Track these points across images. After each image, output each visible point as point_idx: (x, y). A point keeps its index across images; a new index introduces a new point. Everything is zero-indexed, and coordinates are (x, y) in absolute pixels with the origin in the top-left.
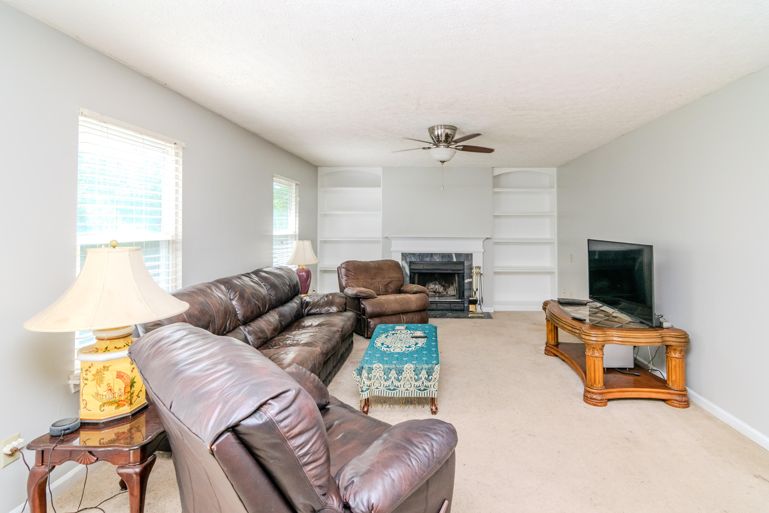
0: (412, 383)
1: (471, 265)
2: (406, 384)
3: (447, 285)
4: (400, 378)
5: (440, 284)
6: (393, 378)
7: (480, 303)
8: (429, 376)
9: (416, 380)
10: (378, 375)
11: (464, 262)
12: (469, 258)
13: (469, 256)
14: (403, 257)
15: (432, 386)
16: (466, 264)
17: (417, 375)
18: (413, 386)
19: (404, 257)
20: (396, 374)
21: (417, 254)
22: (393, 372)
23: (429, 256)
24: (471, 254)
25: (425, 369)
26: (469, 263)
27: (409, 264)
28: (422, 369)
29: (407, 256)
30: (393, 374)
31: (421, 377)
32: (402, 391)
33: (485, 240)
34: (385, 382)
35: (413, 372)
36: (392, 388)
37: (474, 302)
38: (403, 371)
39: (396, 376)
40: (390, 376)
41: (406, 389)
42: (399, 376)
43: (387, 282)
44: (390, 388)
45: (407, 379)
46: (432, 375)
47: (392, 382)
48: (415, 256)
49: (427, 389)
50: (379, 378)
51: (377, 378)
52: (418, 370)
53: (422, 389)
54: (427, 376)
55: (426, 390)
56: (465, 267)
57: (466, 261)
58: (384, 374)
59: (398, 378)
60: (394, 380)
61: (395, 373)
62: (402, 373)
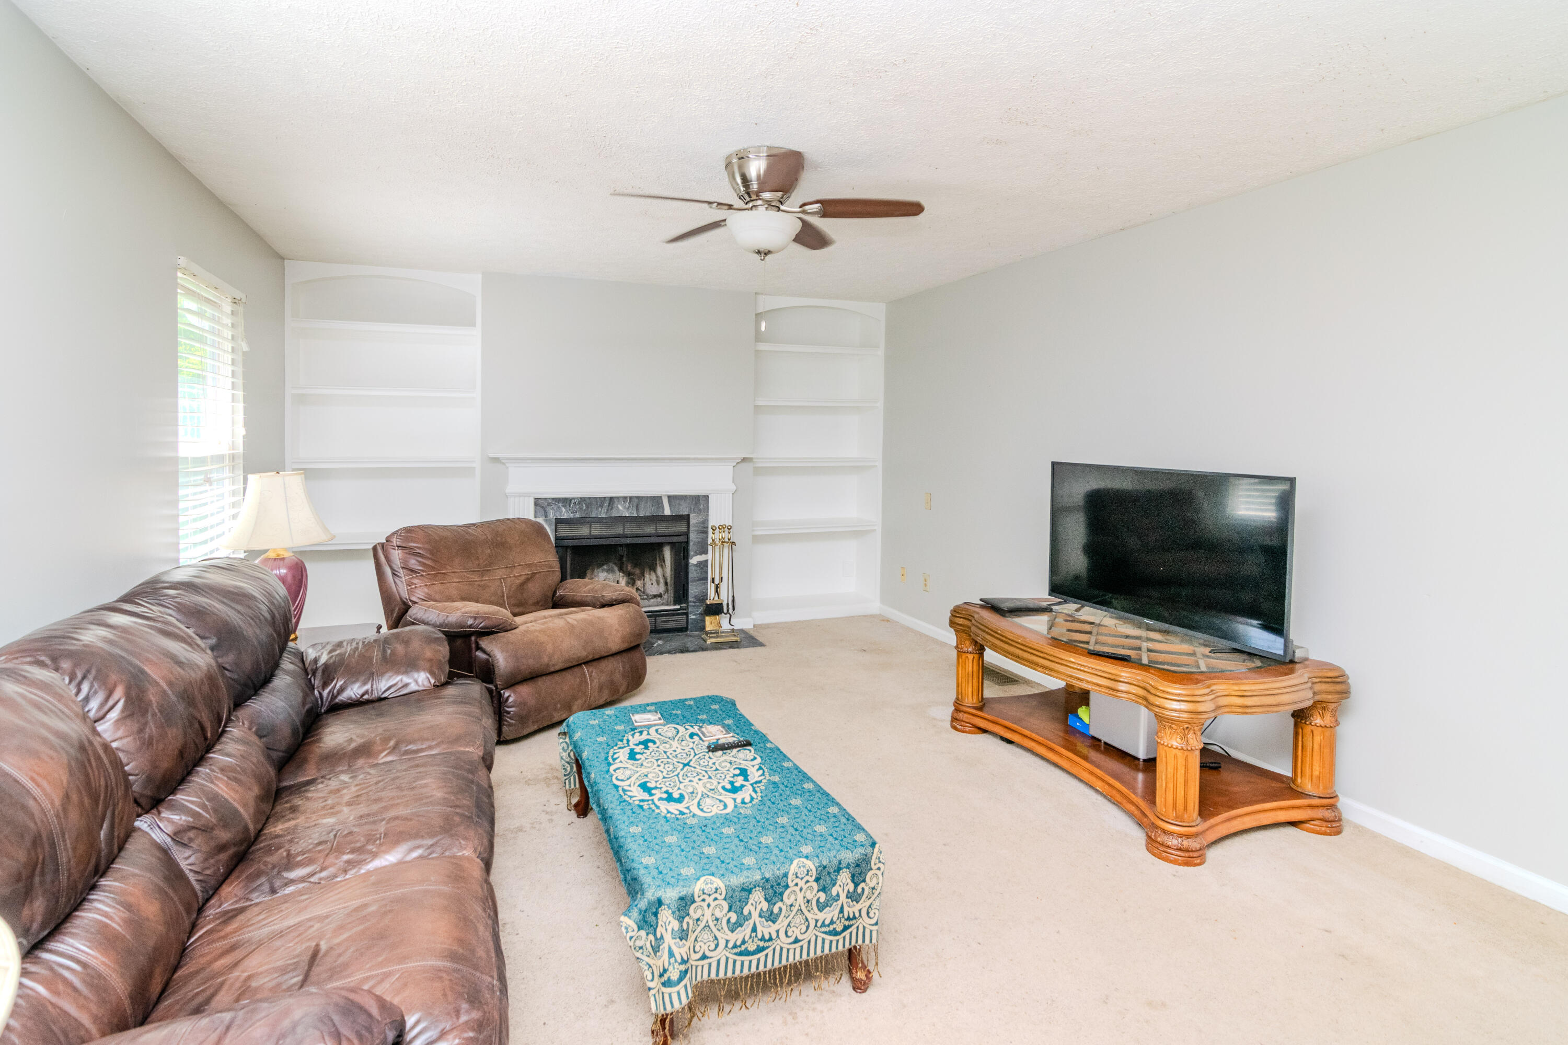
0: (809, 916)
2: (792, 925)
4: (776, 910)
6: (755, 915)
7: (728, 610)
8: (856, 885)
9: (821, 907)
10: (708, 916)
15: (864, 913)
17: (823, 889)
18: (812, 924)
20: (766, 899)
22: (757, 896)
25: (848, 866)
28: (838, 870)
30: (757, 901)
31: (838, 895)
32: (781, 949)
34: (732, 931)
35: (815, 885)
36: (752, 947)
37: (716, 610)
38: (787, 887)
39: (765, 906)
40: (746, 912)
41: (792, 939)
42: (775, 904)
43: (523, 579)
44: (746, 949)
45: (795, 909)
46: (864, 881)
47: (754, 929)
49: (852, 926)
50: (711, 924)
51: (707, 926)
52: (829, 873)
53: (839, 929)
54: (851, 887)
55: (847, 928)
58: (730, 910)
59: (772, 912)
60: (758, 920)
61: (762, 899)
62: (782, 894)
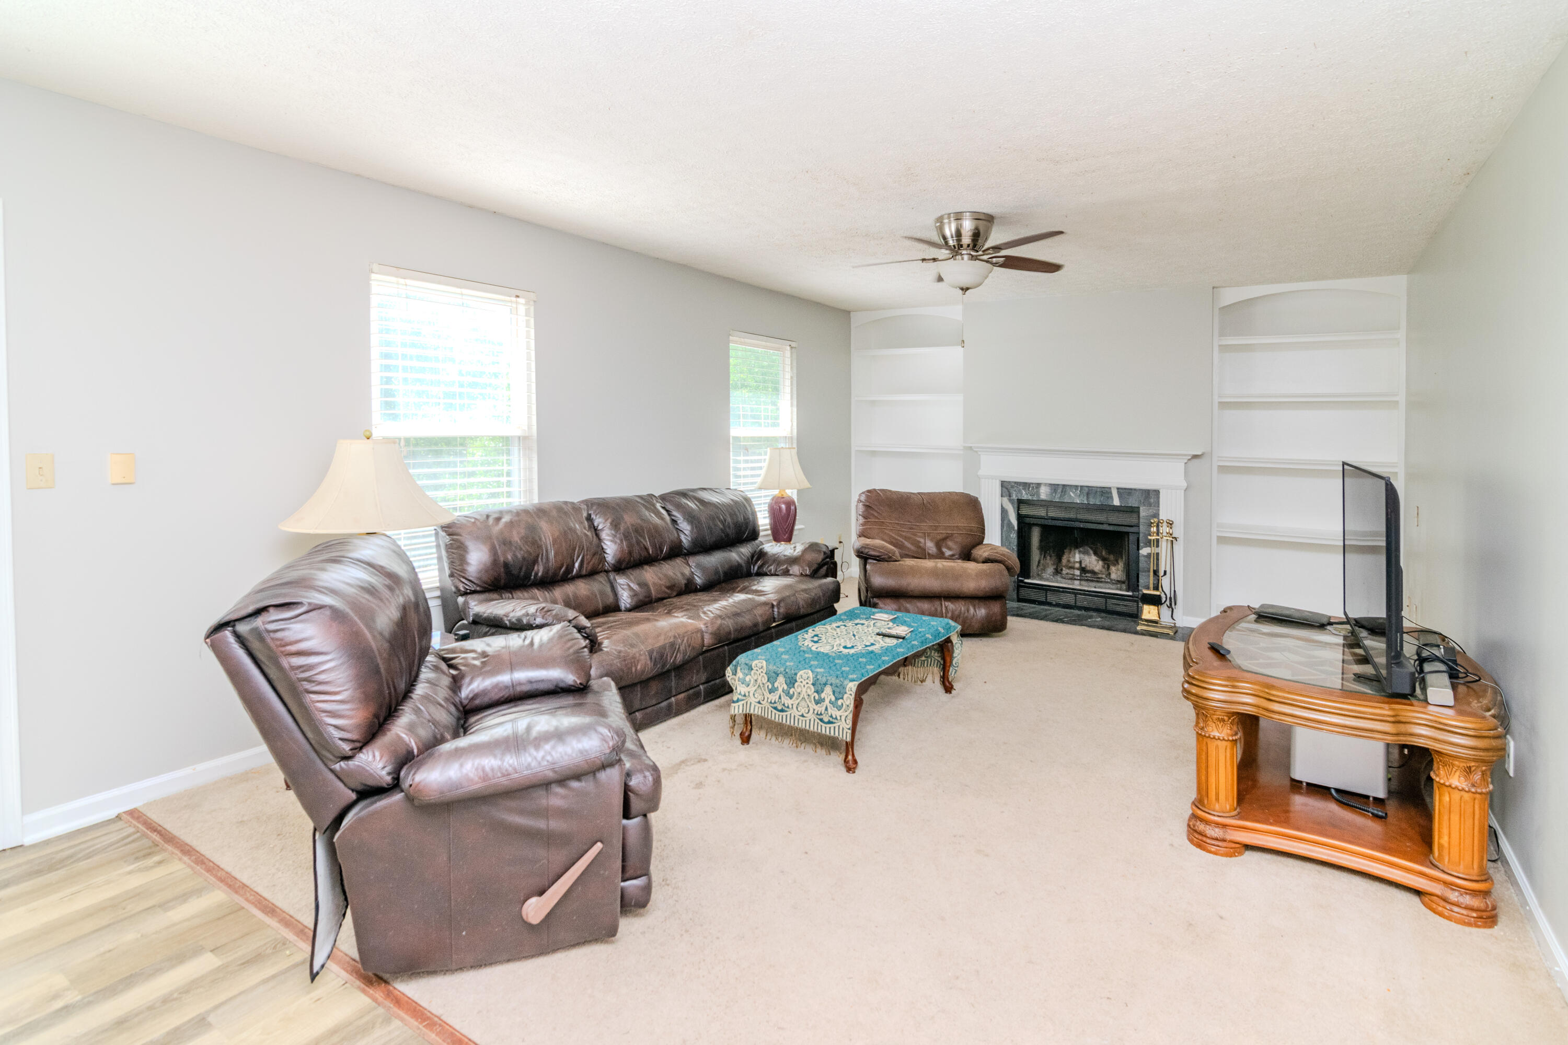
0: (810, 705)
1: (1156, 515)
2: (800, 705)
3: (1112, 557)
4: (791, 692)
5: (1095, 554)
6: (780, 690)
8: (837, 699)
9: (817, 702)
10: (759, 681)
11: (1138, 508)
12: (1152, 500)
13: (1151, 496)
14: (1004, 489)
15: (843, 719)
16: (1143, 512)
17: (817, 692)
18: (811, 711)
19: (1007, 489)
20: (786, 684)
21: (1033, 483)
22: (781, 679)
23: (1059, 491)
24: (1157, 492)
25: (831, 685)
26: (1152, 511)
27: (1016, 506)
28: (825, 684)
29: (1012, 487)
30: (781, 682)
31: (824, 699)
32: (794, 716)
33: (1189, 460)
34: (770, 693)
35: (812, 687)
36: (780, 708)
37: (1153, 600)
38: (796, 681)
39: (786, 687)
40: (776, 685)
41: (800, 714)
42: (790, 688)
43: (944, 536)
44: (777, 707)
45: (802, 696)
46: (842, 698)
47: (780, 698)
48: (1029, 488)
49: (834, 723)
50: (761, 685)
51: (759, 686)
52: (820, 684)
53: (826, 720)
54: (833, 699)
55: (832, 723)
56: (1141, 520)
57: (1144, 505)
58: (768, 681)
59: (789, 692)
60: (782, 693)
61: (784, 682)
62: (794, 684)
